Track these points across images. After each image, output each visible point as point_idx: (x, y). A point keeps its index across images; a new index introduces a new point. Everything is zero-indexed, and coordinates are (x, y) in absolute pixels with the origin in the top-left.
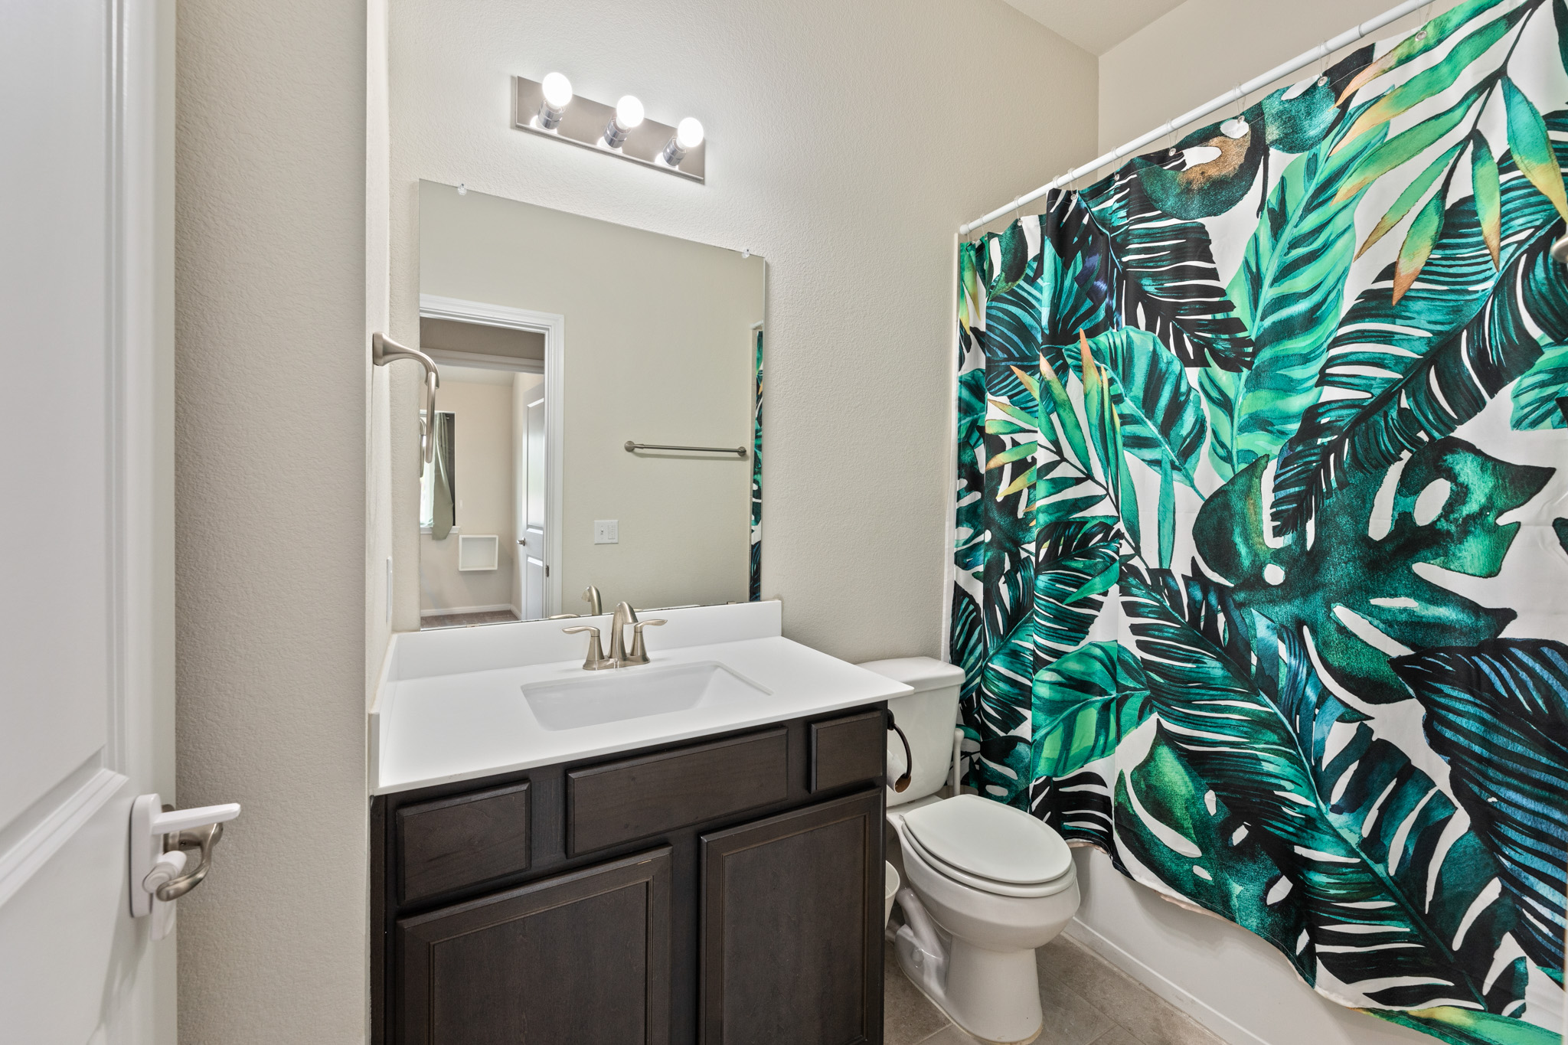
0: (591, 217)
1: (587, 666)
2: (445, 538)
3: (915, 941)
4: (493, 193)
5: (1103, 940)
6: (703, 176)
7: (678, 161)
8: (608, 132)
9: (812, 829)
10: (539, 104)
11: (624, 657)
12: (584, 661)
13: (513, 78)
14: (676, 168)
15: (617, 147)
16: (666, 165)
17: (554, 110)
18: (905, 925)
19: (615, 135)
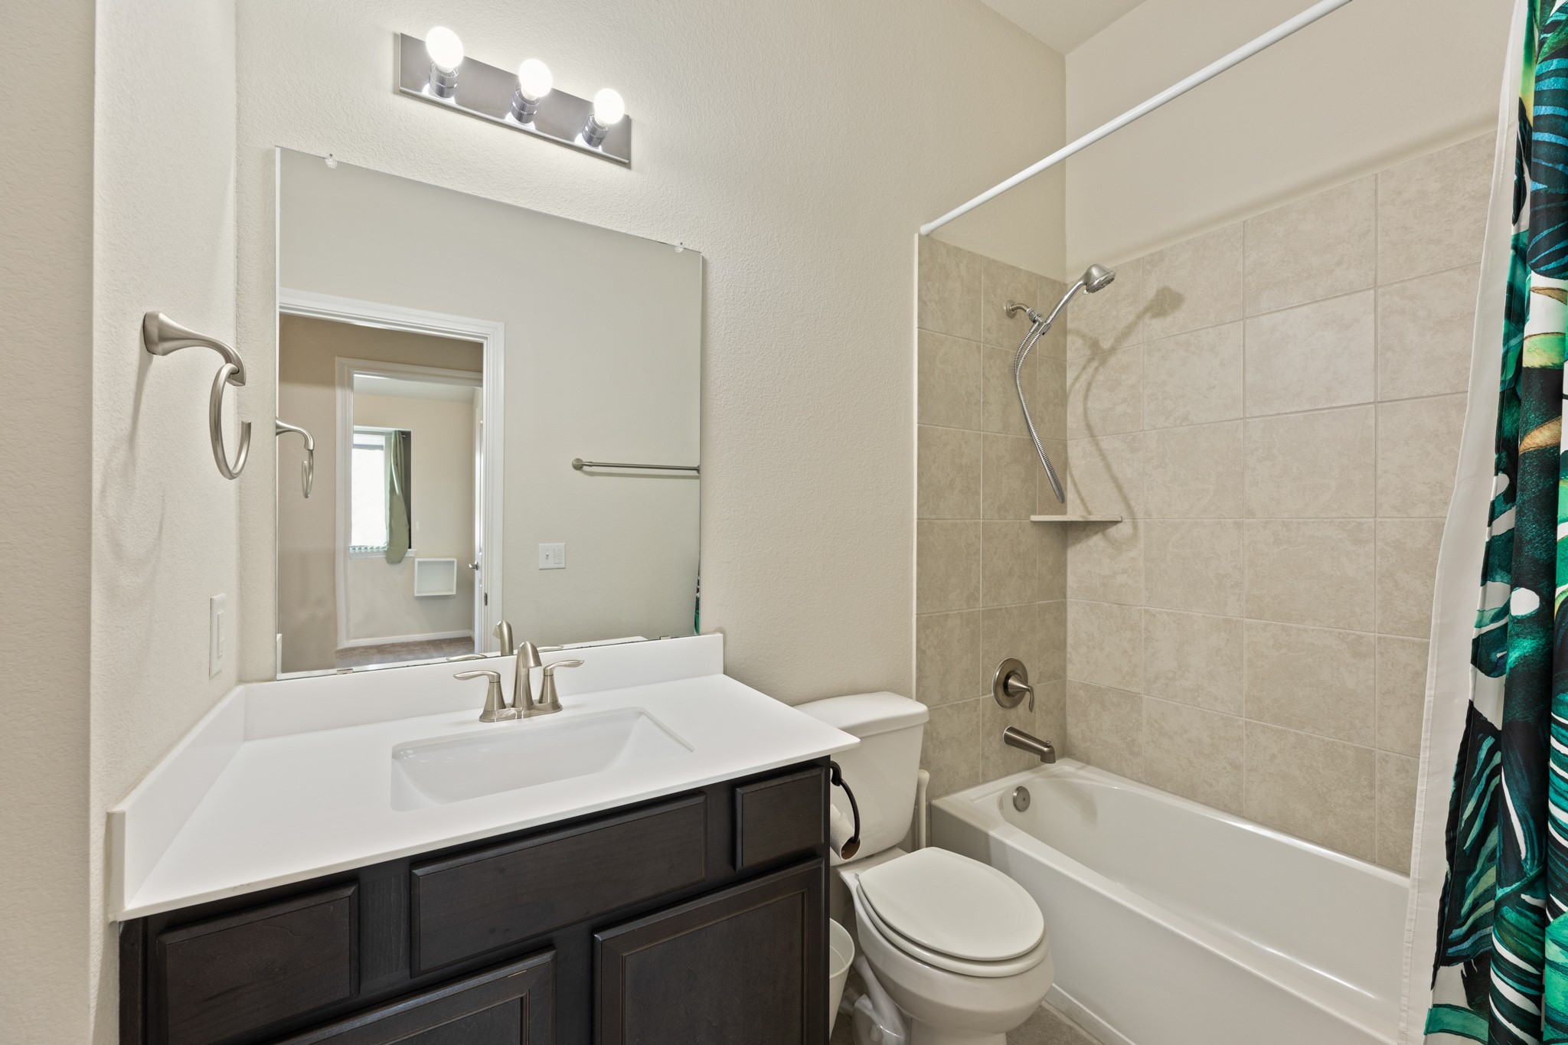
0: (493, 199)
1: (486, 716)
2: (400, 562)
3: (874, 1016)
4: (371, 166)
5: (1082, 1009)
6: (629, 158)
7: (600, 141)
8: (514, 104)
9: (738, 913)
10: (428, 66)
11: (530, 704)
12: (481, 711)
13: (395, 35)
14: (600, 150)
15: (527, 121)
16: (585, 145)
17: (446, 74)
18: (864, 996)
19: (523, 108)
